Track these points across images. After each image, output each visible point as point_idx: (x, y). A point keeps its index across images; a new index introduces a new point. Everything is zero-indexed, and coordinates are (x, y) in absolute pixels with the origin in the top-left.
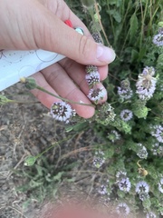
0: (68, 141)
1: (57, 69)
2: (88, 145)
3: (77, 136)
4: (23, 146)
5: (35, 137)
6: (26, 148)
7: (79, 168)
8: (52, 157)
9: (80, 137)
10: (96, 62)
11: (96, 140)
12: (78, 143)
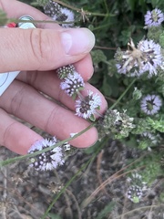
0: (85, 175)
1: (17, 91)
2: (119, 168)
3: (95, 161)
4: (16, 211)
5: (29, 190)
6: (22, 212)
7: (120, 211)
8: (69, 210)
9: (101, 161)
10: (69, 59)
11: (129, 156)
12: (101, 171)
